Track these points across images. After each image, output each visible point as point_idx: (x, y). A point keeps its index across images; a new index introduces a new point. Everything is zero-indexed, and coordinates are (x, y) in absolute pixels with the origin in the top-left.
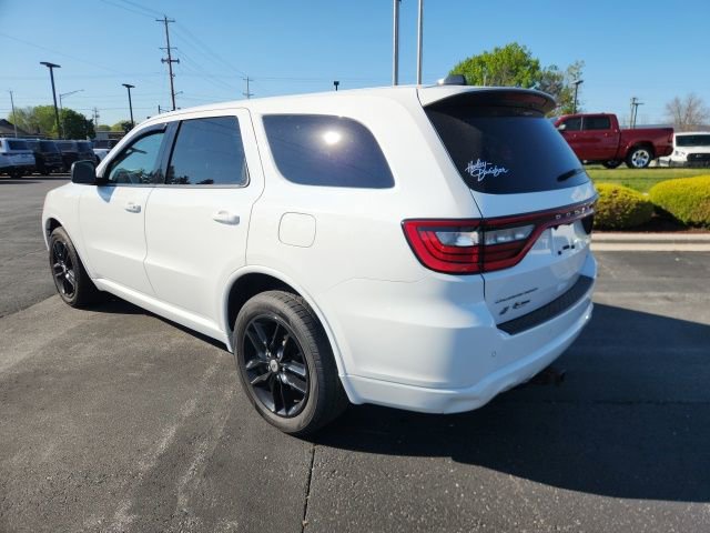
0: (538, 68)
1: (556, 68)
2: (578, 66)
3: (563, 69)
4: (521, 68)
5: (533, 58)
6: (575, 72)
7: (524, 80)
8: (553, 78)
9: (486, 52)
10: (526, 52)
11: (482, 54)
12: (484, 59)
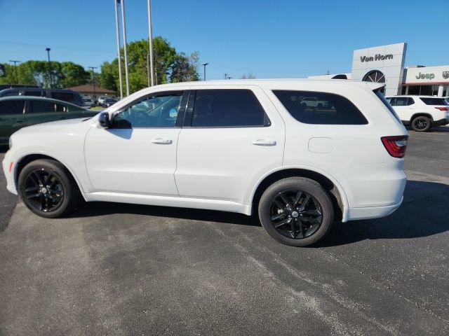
0: (175, 53)
1: (184, 54)
2: (196, 54)
3: (188, 55)
4: (165, 52)
5: (171, 46)
6: (195, 57)
7: (169, 59)
8: (184, 60)
9: (143, 40)
10: (167, 42)
11: (141, 40)
12: (142, 44)
